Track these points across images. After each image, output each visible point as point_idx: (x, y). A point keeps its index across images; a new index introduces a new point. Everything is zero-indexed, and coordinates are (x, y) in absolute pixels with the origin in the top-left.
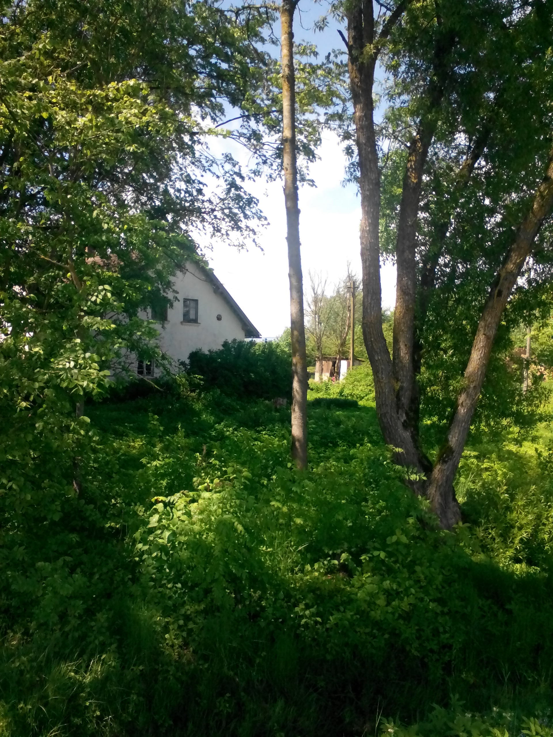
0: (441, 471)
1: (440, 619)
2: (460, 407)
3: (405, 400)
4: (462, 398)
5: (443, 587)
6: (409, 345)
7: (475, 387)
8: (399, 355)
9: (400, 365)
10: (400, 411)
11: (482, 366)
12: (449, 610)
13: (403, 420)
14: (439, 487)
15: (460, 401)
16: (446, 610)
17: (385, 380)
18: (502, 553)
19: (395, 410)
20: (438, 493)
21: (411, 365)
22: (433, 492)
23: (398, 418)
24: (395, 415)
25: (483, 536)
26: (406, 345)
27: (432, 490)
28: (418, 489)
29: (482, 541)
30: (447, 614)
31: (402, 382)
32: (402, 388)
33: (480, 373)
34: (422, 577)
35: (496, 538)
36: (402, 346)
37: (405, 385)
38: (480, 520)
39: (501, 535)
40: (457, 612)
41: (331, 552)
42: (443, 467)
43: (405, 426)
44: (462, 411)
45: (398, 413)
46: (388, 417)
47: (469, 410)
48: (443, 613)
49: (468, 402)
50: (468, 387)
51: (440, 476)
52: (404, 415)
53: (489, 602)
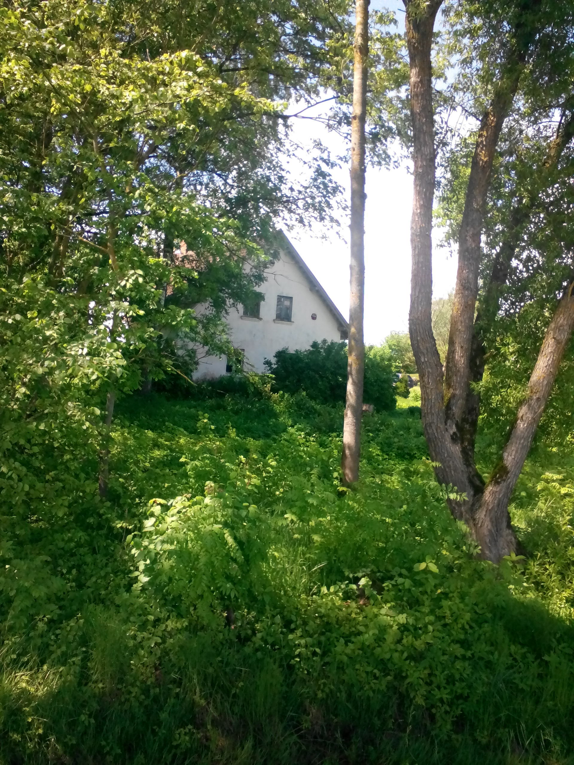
0: (493, 493)
1: (458, 665)
2: (519, 421)
3: (457, 410)
4: (523, 411)
5: (471, 627)
6: (465, 346)
7: (538, 399)
8: (454, 358)
9: (454, 369)
10: (449, 422)
11: (549, 375)
12: (473, 654)
13: (452, 432)
14: (489, 511)
15: (520, 415)
16: (469, 654)
17: (431, 385)
18: (557, 593)
19: (443, 421)
20: (488, 519)
21: (467, 370)
22: (483, 516)
23: (447, 430)
24: (442, 426)
25: (537, 572)
26: (462, 347)
27: (481, 515)
28: (466, 512)
29: (535, 577)
30: (470, 659)
31: (456, 389)
32: (454, 396)
33: (545, 382)
34: (448, 613)
35: (554, 575)
36: (458, 348)
37: (457, 392)
38: (536, 553)
39: (560, 573)
40: (481, 658)
41: (351, 576)
42: (495, 489)
43: (454, 439)
44: (521, 425)
45: (446, 424)
46: (434, 428)
47: (530, 424)
48: (464, 658)
49: (530, 416)
50: (531, 398)
51: (491, 499)
52: (454, 426)
53: (525, 650)
